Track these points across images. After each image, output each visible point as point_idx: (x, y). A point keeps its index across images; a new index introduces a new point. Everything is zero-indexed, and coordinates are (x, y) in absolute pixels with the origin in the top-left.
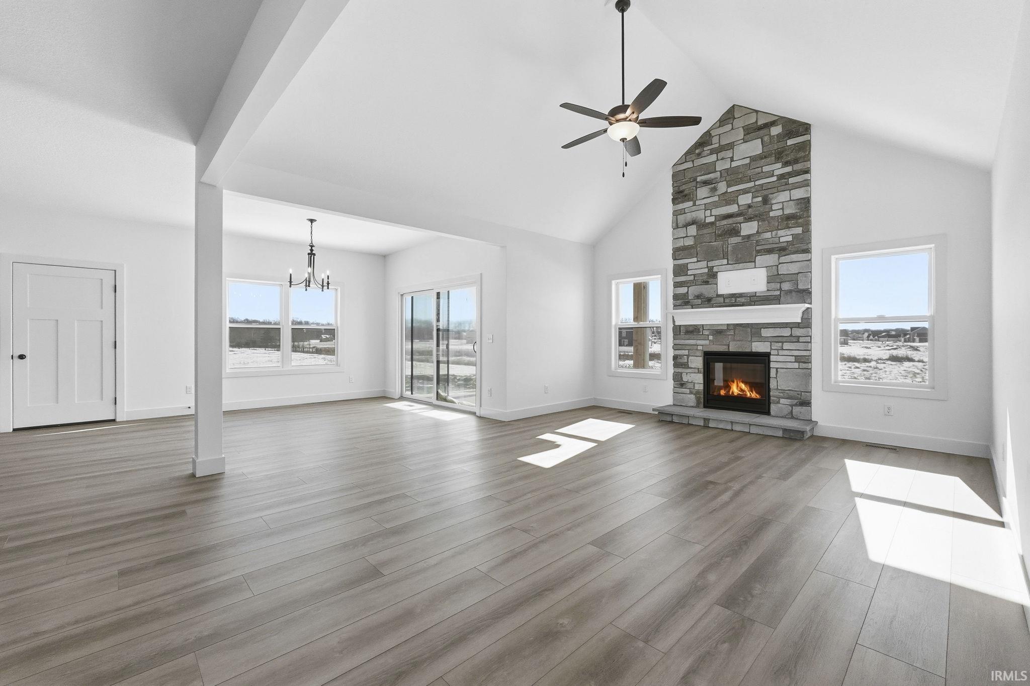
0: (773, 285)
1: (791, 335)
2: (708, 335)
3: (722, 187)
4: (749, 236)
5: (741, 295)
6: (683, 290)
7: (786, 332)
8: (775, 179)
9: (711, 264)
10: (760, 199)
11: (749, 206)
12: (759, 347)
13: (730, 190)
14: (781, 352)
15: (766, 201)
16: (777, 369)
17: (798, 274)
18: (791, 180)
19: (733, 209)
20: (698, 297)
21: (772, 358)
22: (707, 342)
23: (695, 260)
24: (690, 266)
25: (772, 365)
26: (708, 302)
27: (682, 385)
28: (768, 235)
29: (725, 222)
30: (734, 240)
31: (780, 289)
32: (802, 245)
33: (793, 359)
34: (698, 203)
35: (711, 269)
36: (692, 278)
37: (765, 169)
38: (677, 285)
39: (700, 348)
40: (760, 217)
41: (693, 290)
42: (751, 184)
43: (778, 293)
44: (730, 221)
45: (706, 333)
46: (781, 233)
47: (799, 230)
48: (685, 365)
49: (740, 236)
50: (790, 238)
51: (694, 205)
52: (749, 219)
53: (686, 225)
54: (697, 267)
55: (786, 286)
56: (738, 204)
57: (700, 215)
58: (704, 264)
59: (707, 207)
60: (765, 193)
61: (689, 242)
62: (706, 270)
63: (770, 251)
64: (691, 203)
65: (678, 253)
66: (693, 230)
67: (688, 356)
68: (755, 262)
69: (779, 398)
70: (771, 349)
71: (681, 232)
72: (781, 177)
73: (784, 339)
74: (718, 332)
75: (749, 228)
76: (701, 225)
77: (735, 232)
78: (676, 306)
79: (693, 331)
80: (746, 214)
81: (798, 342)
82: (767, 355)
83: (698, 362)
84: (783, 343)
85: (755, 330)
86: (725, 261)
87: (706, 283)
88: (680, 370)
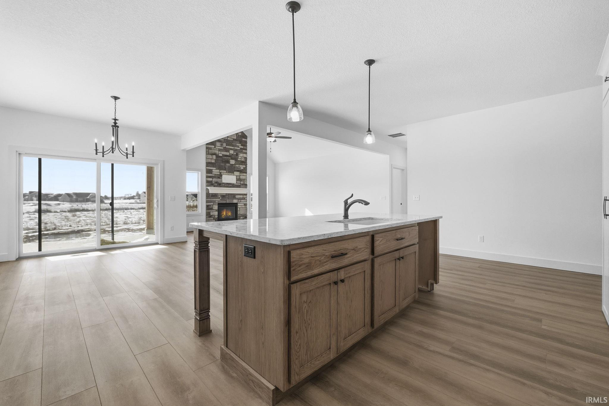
0: (239, 182)
1: (243, 198)
2: (220, 197)
3: (225, 145)
4: (232, 165)
5: (230, 184)
6: (210, 179)
7: (242, 196)
8: (239, 149)
9: (220, 171)
10: (235, 153)
11: (233, 155)
12: (235, 201)
13: (227, 147)
14: (241, 203)
15: (237, 155)
16: (240, 208)
17: (244, 179)
18: (243, 151)
19: (228, 154)
20: (216, 183)
21: (239, 205)
22: (219, 200)
23: (215, 168)
24: (213, 171)
25: (239, 207)
26: (220, 185)
27: (210, 216)
28: (237, 166)
29: (225, 158)
30: (228, 165)
31: (240, 183)
32: (244, 171)
33: (243, 205)
34: (216, 147)
35: (221, 173)
36: (214, 175)
37: (238, 145)
38: (207, 177)
39: (217, 202)
40: (236, 159)
41: (214, 180)
42: (233, 148)
43: (240, 184)
44: (227, 158)
45: (220, 196)
46: (241, 166)
47: (244, 166)
48: (212, 209)
49: (230, 164)
50: (243, 168)
51: (215, 147)
52: (232, 159)
53: (212, 154)
54: (216, 171)
55: (242, 183)
56: (229, 152)
57: (217, 152)
58: (218, 171)
59: (219, 150)
60: (237, 152)
61: (213, 161)
62: (219, 173)
63: (238, 171)
64: (213, 146)
65: (208, 164)
66: (214, 157)
67: (213, 205)
68: (234, 173)
69: (240, 217)
70: (238, 202)
71: (210, 157)
72: (241, 149)
73: (241, 199)
74: (224, 196)
75: (232, 162)
76: (217, 156)
77: (228, 162)
78: (207, 186)
79: (215, 195)
80: (231, 157)
81: (245, 199)
82: (237, 204)
83: (216, 207)
84: (241, 200)
85: (233, 196)
86: (225, 171)
87: (219, 178)
88: (210, 211)
